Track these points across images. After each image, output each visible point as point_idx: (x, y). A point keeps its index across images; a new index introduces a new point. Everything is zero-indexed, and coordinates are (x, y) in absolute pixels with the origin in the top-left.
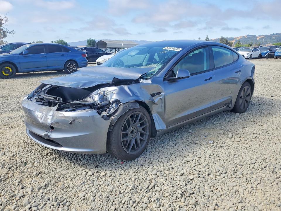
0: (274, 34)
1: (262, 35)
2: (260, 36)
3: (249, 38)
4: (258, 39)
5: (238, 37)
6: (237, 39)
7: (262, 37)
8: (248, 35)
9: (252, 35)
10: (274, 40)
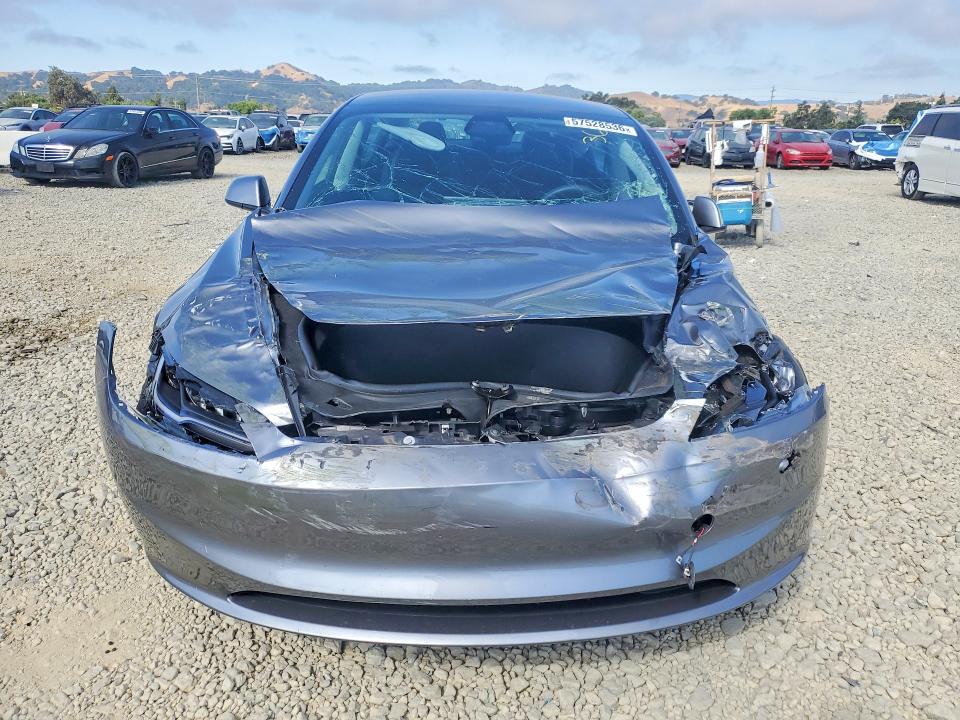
0: (213, 71)
1: (181, 73)
2: (173, 74)
3: (141, 80)
4: (170, 84)
5: (101, 73)
6: (96, 80)
7: (182, 79)
8: (134, 70)
9: (148, 72)
10: (218, 91)
